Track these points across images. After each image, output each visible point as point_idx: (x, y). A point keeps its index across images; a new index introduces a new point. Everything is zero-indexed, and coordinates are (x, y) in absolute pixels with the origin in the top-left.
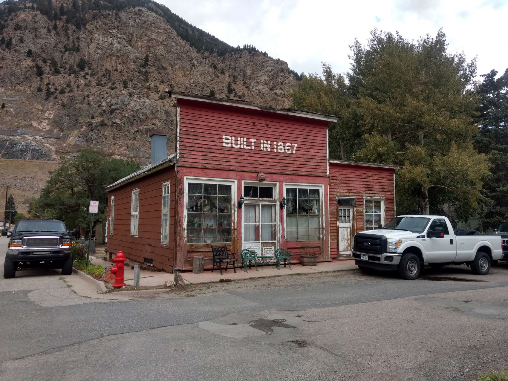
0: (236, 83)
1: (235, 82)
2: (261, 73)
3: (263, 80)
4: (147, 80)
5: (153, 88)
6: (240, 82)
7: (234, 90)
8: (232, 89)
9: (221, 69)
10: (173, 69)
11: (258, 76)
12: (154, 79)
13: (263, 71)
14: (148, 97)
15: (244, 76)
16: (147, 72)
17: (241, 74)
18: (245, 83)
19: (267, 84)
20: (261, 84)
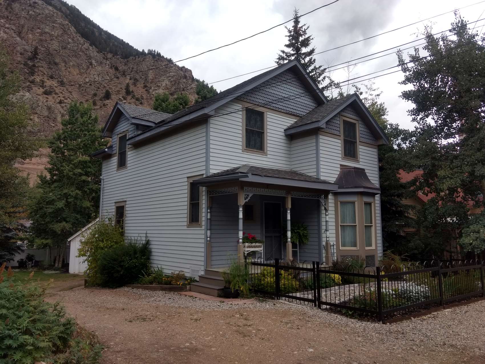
0: (136, 86)
1: (135, 84)
2: (163, 78)
3: (164, 85)
4: (32, 73)
5: (38, 82)
6: (140, 85)
7: (132, 92)
8: (131, 91)
9: (122, 71)
10: (67, 66)
11: (160, 80)
12: (42, 73)
13: (165, 76)
14: (29, 91)
15: (146, 79)
16: (34, 66)
17: (143, 77)
18: (145, 86)
19: (168, 89)
20: (162, 88)
